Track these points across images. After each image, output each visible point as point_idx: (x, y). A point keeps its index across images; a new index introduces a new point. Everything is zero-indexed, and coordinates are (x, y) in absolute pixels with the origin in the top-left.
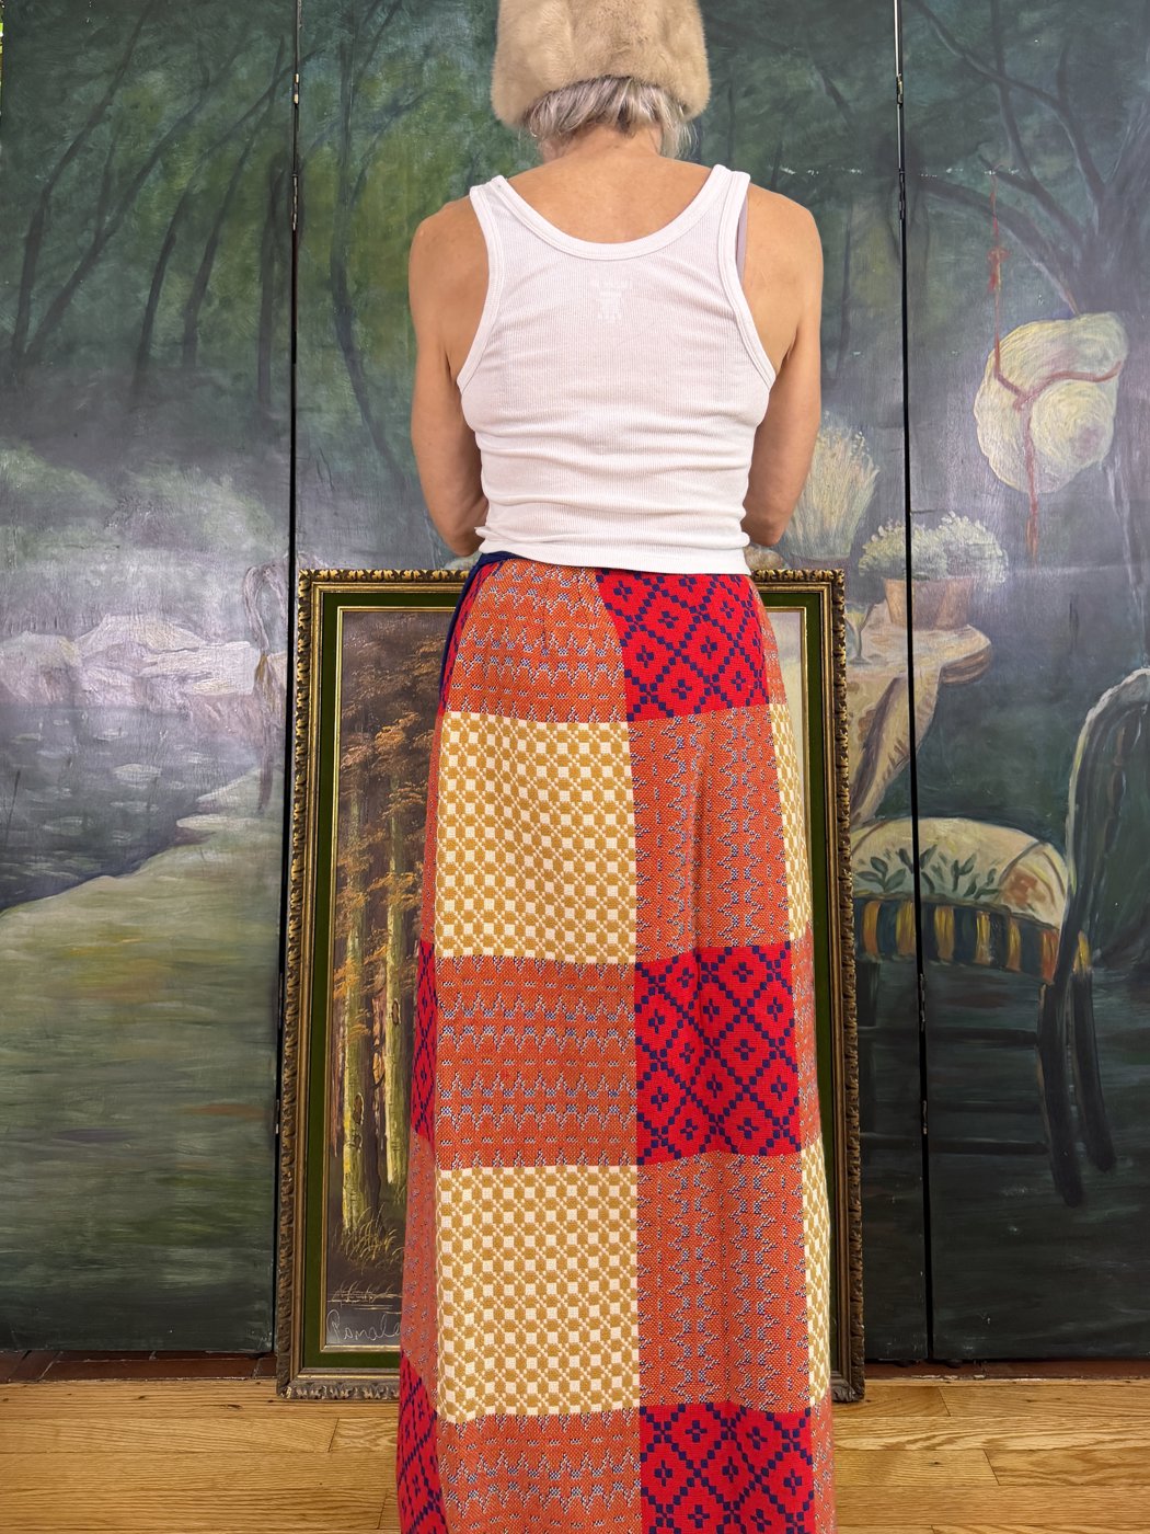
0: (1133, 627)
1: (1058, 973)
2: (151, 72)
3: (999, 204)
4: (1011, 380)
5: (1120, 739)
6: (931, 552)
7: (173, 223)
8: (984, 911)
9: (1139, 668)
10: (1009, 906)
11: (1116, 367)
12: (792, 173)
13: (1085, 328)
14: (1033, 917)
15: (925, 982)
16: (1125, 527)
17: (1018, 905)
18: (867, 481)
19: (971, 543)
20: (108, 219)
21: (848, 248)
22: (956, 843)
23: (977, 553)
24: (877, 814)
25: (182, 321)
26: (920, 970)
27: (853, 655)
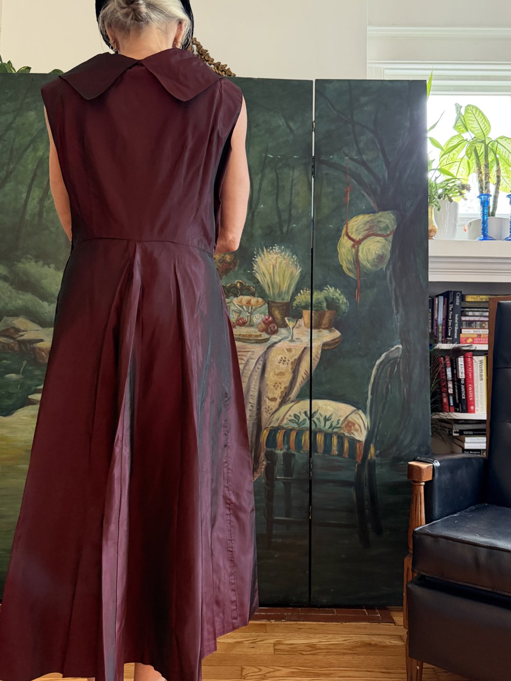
0: (395, 330)
1: (362, 459)
2: (30, 112)
3: (350, 169)
4: (352, 236)
5: (388, 372)
6: (320, 301)
7: (36, 168)
8: (335, 435)
9: (396, 345)
10: (345, 433)
11: (391, 232)
12: (272, 157)
13: (381, 216)
14: (353, 437)
15: (312, 461)
16: (393, 292)
17: (348, 433)
18: (297, 272)
19: (335, 297)
20: (11, 166)
21: (292, 186)
22: (326, 409)
23: (337, 301)
24: (297, 398)
25: (38, 205)
26: (310, 456)
27: (290, 338)
